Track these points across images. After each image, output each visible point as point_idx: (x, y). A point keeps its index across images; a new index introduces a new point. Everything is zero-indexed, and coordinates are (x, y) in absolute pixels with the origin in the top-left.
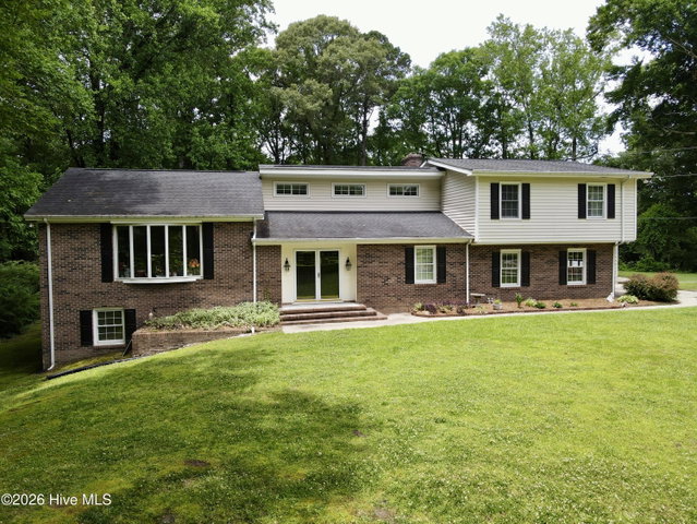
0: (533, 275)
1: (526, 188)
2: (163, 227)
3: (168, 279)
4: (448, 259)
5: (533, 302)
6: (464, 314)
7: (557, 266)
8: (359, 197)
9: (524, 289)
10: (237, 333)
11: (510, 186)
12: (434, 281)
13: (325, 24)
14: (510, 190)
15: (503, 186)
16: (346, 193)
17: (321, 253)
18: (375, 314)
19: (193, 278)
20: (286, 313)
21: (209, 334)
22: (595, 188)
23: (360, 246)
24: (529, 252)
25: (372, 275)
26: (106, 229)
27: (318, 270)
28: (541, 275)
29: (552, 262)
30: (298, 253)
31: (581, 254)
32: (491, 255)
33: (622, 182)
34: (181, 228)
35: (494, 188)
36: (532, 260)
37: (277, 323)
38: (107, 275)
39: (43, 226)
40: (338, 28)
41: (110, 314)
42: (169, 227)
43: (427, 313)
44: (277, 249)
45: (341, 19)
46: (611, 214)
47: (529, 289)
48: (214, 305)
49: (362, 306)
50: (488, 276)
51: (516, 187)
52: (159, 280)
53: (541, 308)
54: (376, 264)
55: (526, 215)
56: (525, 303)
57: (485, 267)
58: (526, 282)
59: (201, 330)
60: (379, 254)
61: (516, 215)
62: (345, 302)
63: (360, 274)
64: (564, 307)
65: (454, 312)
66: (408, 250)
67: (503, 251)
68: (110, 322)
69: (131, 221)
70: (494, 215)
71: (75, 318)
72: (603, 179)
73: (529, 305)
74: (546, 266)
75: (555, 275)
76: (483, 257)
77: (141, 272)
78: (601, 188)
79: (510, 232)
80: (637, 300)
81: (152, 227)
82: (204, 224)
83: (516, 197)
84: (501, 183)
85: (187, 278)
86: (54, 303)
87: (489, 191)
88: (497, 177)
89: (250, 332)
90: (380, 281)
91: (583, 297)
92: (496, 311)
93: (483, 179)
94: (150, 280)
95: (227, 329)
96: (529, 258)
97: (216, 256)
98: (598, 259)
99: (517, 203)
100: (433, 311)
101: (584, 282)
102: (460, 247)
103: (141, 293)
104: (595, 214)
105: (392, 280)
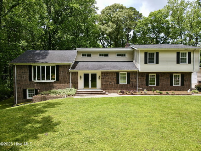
0: (161, 82)
1: (157, 54)
2: (45, 66)
3: (46, 81)
4: (131, 76)
5: (158, 91)
6: (133, 95)
7: (169, 80)
8: (107, 57)
9: (157, 87)
10: (61, 97)
11: (151, 53)
12: (126, 83)
13: (115, 6)
14: (152, 54)
15: (149, 53)
16: (103, 56)
17: (91, 74)
18: (105, 93)
19: (53, 81)
20: (78, 92)
21: (53, 97)
22: (183, 53)
23: (102, 72)
24: (159, 75)
25: (106, 81)
26: (30, 67)
27: (90, 79)
28: (164, 82)
29: (168, 78)
30: (84, 74)
31: (179, 75)
32: (145, 75)
33: (194, 51)
34: (50, 66)
35: (146, 54)
36: (160, 77)
37: (74, 95)
38: (30, 80)
39: (14, 66)
40: (119, 7)
41: (31, 90)
42: (46, 66)
43: (121, 93)
44: (77, 73)
45: (120, 4)
46: (189, 62)
47: (159, 87)
48: (59, 89)
49: (102, 90)
50: (144, 82)
51: (154, 53)
52: (43, 81)
53: (161, 93)
54: (107, 78)
55: (157, 62)
56: (155, 91)
57: (144, 79)
58: (158, 84)
59: (52, 96)
60: (108, 75)
61: (154, 62)
62: (98, 89)
63: (102, 81)
64: (169, 93)
65: (130, 94)
66: (118, 73)
67: (150, 74)
68: (31, 92)
69: (36, 64)
70: (146, 63)
71: (22, 91)
72: (186, 50)
73: (157, 92)
74: (165, 80)
75: (169, 82)
76: (142, 76)
77: (39, 79)
78: (186, 53)
79: (152, 68)
80: (198, 92)
81: (42, 66)
82: (56, 65)
83: (154, 57)
84: (148, 52)
85: (51, 81)
86: (17, 87)
87: (144, 55)
88: (147, 50)
89: (65, 97)
90: (108, 83)
91: (179, 90)
92: (145, 94)
93: (142, 51)
94: (41, 81)
95: (59, 96)
96: (159, 77)
97: (59, 75)
98: (185, 78)
99: (154, 58)
100: (123, 93)
101: (180, 85)
102: (135, 73)
103: (39, 85)
104: (183, 62)
105: (112, 83)
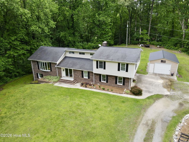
0: (109, 81)
1: (105, 62)
2: (44, 62)
4: (90, 74)
7: (115, 80)
8: (84, 55)
11: (101, 62)
12: (87, 78)
15: (99, 61)
16: (81, 54)
17: (69, 69)
18: (73, 83)
20: (60, 80)
21: (47, 82)
22: (123, 64)
26: (38, 62)
28: (111, 81)
30: (65, 68)
31: (122, 78)
34: (46, 63)
37: (57, 82)
38: (39, 69)
41: (40, 74)
46: (127, 71)
48: (52, 75)
52: (44, 70)
53: (104, 89)
54: (76, 73)
57: (98, 77)
58: (107, 82)
60: (77, 71)
61: (102, 68)
63: (74, 74)
64: (109, 90)
66: (82, 71)
70: (97, 68)
71: (36, 74)
74: (112, 79)
76: (97, 75)
77: (42, 69)
78: (125, 64)
79: (100, 71)
82: (50, 62)
85: (48, 71)
86: (34, 72)
87: (96, 62)
90: (77, 76)
93: (95, 60)
95: (49, 81)
97: (52, 68)
101: (122, 84)
102: (92, 72)
103: (43, 72)
104: (123, 70)
105: (79, 76)
